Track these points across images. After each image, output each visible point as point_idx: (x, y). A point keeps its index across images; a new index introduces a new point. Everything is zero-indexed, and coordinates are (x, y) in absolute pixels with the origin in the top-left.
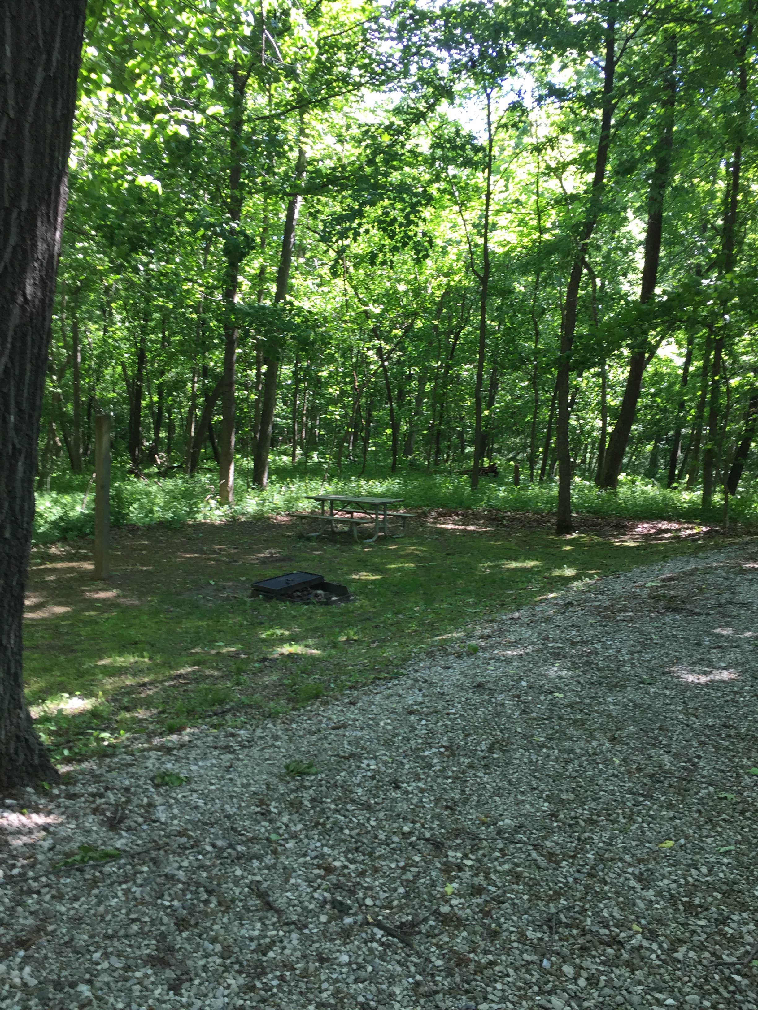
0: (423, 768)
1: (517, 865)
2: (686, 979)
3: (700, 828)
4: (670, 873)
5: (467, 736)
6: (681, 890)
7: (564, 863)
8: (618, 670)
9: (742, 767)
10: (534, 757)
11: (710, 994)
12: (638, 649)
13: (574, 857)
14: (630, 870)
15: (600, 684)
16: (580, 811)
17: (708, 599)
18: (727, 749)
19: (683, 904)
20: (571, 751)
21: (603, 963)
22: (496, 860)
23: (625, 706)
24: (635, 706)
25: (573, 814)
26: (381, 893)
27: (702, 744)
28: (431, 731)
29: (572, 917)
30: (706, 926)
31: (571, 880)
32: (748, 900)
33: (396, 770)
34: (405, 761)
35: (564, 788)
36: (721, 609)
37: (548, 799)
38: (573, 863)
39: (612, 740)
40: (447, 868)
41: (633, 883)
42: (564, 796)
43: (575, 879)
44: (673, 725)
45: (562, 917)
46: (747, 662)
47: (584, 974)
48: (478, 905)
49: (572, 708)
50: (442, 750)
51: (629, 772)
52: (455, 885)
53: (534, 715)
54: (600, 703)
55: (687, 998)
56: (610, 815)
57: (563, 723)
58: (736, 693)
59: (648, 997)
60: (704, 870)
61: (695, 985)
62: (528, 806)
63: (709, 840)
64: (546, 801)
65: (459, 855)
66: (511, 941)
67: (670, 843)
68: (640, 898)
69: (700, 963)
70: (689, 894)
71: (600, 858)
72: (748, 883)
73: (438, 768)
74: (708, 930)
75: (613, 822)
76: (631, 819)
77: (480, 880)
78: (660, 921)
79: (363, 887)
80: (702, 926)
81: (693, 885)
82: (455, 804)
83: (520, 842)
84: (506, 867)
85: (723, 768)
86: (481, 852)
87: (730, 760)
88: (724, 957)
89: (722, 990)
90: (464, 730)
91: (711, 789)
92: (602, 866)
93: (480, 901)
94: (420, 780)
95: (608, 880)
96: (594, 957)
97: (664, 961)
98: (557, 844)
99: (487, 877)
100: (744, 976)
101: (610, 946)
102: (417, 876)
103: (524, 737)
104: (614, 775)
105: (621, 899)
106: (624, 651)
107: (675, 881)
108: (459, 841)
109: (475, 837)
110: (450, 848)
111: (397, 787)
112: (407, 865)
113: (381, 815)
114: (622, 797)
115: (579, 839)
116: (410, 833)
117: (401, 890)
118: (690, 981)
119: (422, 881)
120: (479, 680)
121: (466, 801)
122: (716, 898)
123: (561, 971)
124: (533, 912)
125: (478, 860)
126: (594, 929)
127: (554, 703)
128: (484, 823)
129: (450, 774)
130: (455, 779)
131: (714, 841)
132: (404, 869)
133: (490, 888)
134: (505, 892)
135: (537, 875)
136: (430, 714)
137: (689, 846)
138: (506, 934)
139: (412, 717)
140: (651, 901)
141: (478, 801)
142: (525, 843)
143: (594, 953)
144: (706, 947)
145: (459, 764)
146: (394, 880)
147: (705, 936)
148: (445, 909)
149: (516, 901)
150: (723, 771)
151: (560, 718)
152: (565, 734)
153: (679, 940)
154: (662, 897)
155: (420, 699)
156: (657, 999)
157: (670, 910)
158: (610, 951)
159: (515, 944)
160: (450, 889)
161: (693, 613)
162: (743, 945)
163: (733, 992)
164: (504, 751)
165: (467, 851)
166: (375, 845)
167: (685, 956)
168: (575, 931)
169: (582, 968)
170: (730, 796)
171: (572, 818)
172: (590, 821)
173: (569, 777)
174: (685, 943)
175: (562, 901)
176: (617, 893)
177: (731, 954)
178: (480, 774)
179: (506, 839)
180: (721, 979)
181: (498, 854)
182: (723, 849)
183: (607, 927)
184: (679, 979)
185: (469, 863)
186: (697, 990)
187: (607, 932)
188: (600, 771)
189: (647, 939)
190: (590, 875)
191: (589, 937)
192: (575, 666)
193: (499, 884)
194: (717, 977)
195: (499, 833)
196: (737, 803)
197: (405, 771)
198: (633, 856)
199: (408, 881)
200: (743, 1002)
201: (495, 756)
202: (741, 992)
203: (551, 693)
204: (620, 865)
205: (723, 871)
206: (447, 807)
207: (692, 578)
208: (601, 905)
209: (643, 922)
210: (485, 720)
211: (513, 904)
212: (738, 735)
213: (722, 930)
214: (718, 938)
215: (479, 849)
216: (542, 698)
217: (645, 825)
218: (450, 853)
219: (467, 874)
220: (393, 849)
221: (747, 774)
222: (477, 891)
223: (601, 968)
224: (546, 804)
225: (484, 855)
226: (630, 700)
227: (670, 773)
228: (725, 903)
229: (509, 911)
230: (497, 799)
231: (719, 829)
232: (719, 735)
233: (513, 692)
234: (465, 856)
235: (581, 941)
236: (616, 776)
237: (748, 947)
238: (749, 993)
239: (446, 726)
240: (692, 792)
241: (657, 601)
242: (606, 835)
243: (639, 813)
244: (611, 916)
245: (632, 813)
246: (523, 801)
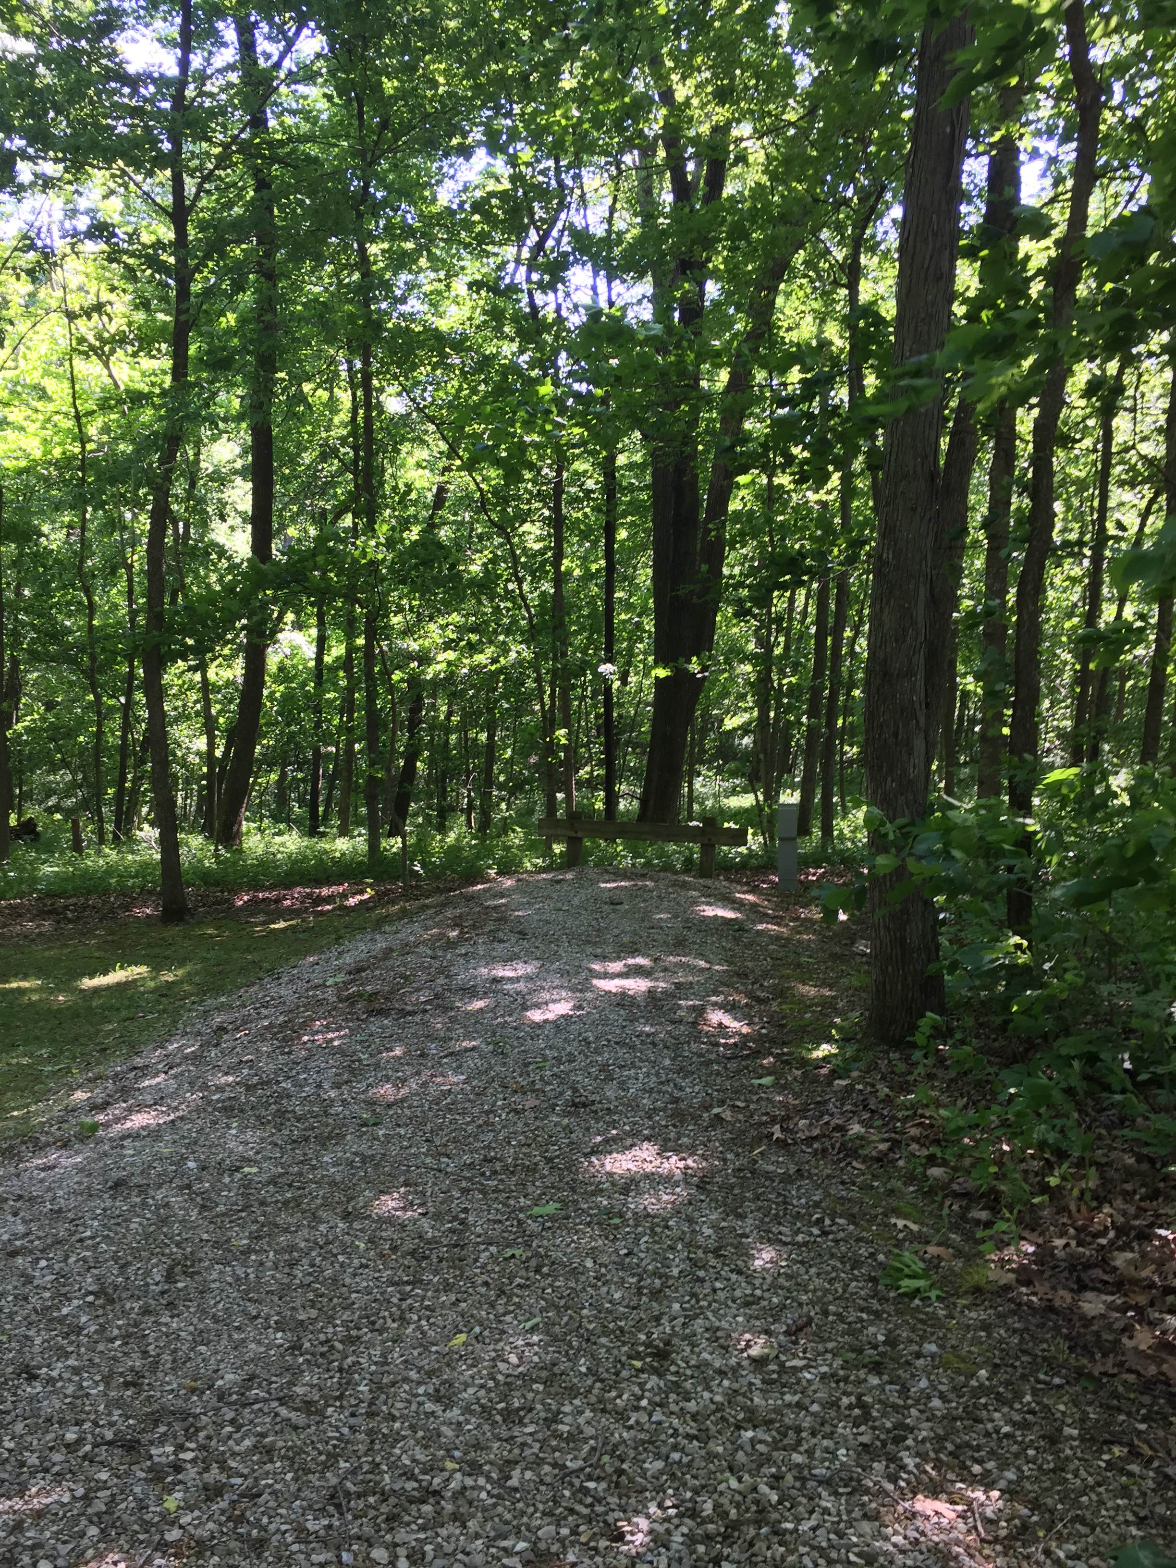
0: (67, 1335)
1: (263, 1435)
2: (531, 1509)
3: (492, 1306)
4: (473, 1377)
5: (124, 1267)
6: (493, 1395)
7: (330, 1410)
8: (326, 1113)
9: (521, 1210)
10: (240, 1272)
11: (565, 1518)
12: (345, 1077)
13: (340, 1398)
14: (421, 1390)
15: (306, 1139)
16: (330, 1330)
17: (418, 990)
18: (496, 1191)
19: (500, 1412)
20: (292, 1248)
21: (423, 1528)
22: (230, 1437)
23: (351, 1164)
24: (363, 1162)
25: (322, 1337)
26: (60, 1546)
27: (465, 1191)
28: (60, 1274)
29: (363, 1481)
30: (536, 1432)
31: (345, 1430)
32: (575, 1381)
33: (19, 1352)
34: (31, 1333)
35: (298, 1303)
36: (440, 1001)
37: (280, 1327)
38: (341, 1407)
39: (346, 1216)
40: (157, 1475)
41: (429, 1406)
42: (302, 1316)
43: (351, 1428)
44: (420, 1175)
45: (349, 1485)
46: (491, 1068)
47: (402, 1552)
48: (223, 1512)
49: (275, 1184)
50: (90, 1298)
51: (382, 1256)
52: (178, 1495)
53: (221, 1208)
54: (314, 1168)
55: (540, 1533)
56: (373, 1323)
57: (269, 1209)
58: (487, 1113)
59: (493, 1550)
60: (513, 1359)
61: (544, 1514)
62: (253, 1346)
63: (508, 1318)
64: (277, 1330)
65: (170, 1449)
66: (288, 1545)
67: (462, 1337)
68: (444, 1423)
69: (542, 1482)
70: (504, 1397)
71: (378, 1387)
72: (569, 1360)
73: (93, 1329)
74: (540, 1436)
75: (380, 1332)
76: (403, 1320)
77: (214, 1474)
78: (477, 1446)
79: (25, 1548)
80: (531, 1434)
81: (506, 1383)
82: (139, 1375)
83: (257, 1401)
84: (247, 1443)
85: (499, 1217)
86: (202, 1434)
87: (504, 1205)
88: (568, 1464)
89: (579, 1508)
90: (116, 1259)
91: (493, 1249)
92: (383, 1396)
93: (223, 1505)
94: (67, 1355)
95: (397, 1414)
96: (408, 1524)
97: (499, 1497)
98: (312, 1386)
99: (223, 1466)
100: (598, 1479)
101: (423, 1502)
102: (112, 1501)
103: (217, 1245)
104: (362, 1266)
105: (420, 1434)
106: (326, 1086)
107: (482, 1386)
108: (162, 1429)
109: (184, 1415)
110: (152, 1443)
111: (32, 1377)
112: (89, 1490)
113: (19, 1428)
114: (382, 1294)
115: (341, 1370)
116: (80, 1441)
117: (93, 1531)
118: (536, 1511)
119: (123, 1506)
120: (115, 1175)
121: (154, 1366)
122: (537, 1392)
123: (371, 1560)
124: (305, 1494)
125: (202, 1448)
126: (397, 1487)
127: (247, 1184)
128: (193, 1391)
129: (116, 1332)
130: (126, 1338)
131: (515, 1318)
132: (87, 1499)
133: (233, 1481)
134: (256, 1479)
135: (295, 1440)
136: (50, 1247)
137: (486, 1333)
138: (278, 1536)
139: (20, 1260)
140: (459, 1424)
141: (174, 1361)
142: (265, 1400)
143: (407, 1518)
144: (542, 1459)
145: (125, 1313)
146: (75, 1520)
147: (538, 1445)
148: (174, 1535)
149: (278, 1487)
150: (500, 1222)
151: (263, 1203)
152: (277, 1226)
153: (508, 1462)
154: (472, 1412)
155: (21, 1229)
156: (505, 1549)
157: (486, 1427)
158: (427, 1508)
159: (295, 1547)
160: (171, 1503)
161: (404, 1013)
162: (585, 1441)
163: (592, 1505)
164: (192, 1275)
165: (181, 1440)
166: (25, 1477)
167: (522, 1480)
168: (371, 1500)
169: (396, 1545)
170: (518, 1252)
171: (322, 1344)
172: (350, 1340)
173: (302, 1286)
174: (517, 1463)
175: (342, 1464)
176: (412, 1427)
177: (576, 1458)
178: (165, 1319)
179: (234, 1403)
180: (573, 1494)
181: (229, 1429)
182: (529, 1325)
183: (412, 1477)
184: (523, 1513)
185: (189, 1456)
186: (547, 1520)
187: (416, 1485)
188: (342, 1265)
189: (470, 1475)
190: (371, 1415)
191: (393, 1500)
192: (262, 1123)
193: (246, 1471)
194: (567, 1493)
195: (220, 1398)
196: (528, 1259)
197: (37, 1349)
198: (419, 1370)
199: (99, 1514)
200: (606, 1513)
201: (180, 1285)
202: (599, 1500)
203: (238, 1169)
204: (407, 1387)
205: (536, 1354)
206: (127, 1385)
207: (389, 963)
208: (397, 1451)
209: (457, 1454)
210: (147, 1236)
211: (274, 1493)
212: (506, 1168)
213: (556, 1430)
214: (554, 1443)
215: (198, 1430)
216: (227, 1180)
217: (424, 1323)
218: (154, 1451)
219: (192, 1472)
220: (57, 1474)
221: (530, 1217)
222: (213, 1492)
223: (422, 1536)
224: (279, 1335)
225: (209, 1438)
226: (355, 1154)
227: (434, 1241)
228: (549, 1394)
229: (272, 1504)
230: (203, 1349)
231: (517, 1300)
232: (483, 1174)
233: (177, 1182)
234: (180, 1448)
235: (384, 1509)
236: (367, 1266)
237: (592, 1442)
238: (610, 1499)
239: (84, 1260)
240: (471, 1260)
241: (353, 1004)
242: (376, 1352)
243: (411, 1308)
244: (414, 1461)
245: (403, 1312)
246: (243, 1341)
